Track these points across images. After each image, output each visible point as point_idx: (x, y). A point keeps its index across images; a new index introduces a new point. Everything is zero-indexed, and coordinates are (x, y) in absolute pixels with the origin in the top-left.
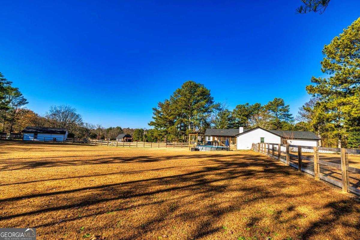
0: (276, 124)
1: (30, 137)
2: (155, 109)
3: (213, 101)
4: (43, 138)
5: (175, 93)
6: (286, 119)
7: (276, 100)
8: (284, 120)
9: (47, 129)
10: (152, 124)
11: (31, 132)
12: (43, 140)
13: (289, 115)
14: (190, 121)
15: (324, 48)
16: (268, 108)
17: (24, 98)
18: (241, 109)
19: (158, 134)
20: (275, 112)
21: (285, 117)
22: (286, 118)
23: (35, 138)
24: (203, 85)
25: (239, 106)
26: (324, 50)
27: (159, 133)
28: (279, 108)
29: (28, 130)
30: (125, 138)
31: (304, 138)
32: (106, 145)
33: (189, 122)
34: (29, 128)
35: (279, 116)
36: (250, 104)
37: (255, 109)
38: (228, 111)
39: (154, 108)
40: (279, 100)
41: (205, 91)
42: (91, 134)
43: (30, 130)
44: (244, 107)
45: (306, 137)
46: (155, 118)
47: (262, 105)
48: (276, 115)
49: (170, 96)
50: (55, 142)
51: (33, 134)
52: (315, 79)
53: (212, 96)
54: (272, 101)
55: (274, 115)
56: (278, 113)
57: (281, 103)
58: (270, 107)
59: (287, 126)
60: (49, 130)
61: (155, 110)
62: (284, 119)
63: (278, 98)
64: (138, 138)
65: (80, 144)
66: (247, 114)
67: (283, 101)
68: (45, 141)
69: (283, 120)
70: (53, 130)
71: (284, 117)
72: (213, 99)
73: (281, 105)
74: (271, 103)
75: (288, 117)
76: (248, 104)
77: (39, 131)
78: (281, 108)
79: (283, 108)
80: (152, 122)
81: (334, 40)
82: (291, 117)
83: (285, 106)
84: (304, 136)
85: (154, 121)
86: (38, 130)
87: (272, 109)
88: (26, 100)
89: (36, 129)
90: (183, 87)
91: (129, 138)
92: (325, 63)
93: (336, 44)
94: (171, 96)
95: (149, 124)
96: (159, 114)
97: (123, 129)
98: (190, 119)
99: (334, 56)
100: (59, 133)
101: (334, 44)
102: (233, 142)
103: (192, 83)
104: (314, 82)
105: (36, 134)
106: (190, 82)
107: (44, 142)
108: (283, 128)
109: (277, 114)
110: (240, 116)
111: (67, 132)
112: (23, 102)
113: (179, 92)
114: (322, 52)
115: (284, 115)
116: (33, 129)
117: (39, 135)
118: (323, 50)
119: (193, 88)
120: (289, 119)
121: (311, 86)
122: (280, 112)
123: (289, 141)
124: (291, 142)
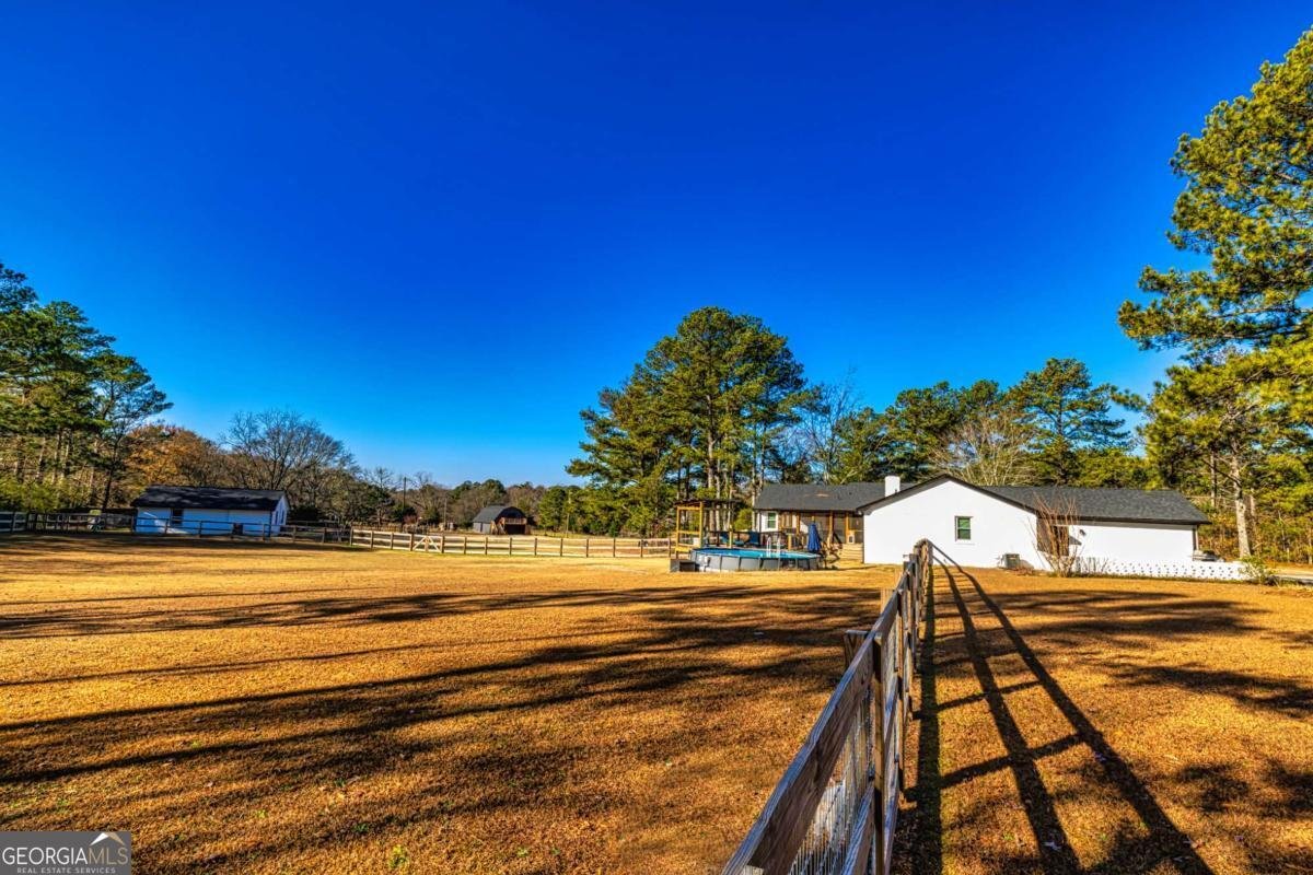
0: (1056, 460)
1: (157, 522)
2: (589, 416)
3: (802, 377)
4: (197, 525)
5: (651, 355)
6: (1100, 441)
7: (1054, 368)
8: (1091, 443)
9: (215, 494)
10: (579, 468)
11: (164, 505)
12: (197, 531)
13: (1110, 424)
14: (711, 455)
15: (1179, 150)
16: (1024, 398)
17: (158, 389)
18: (915, 405)
19: (599, 506)
20: (1052, 412)
21: (1095, 431)
22: (1099, 436)
23: (176, 523)
24: (758, 320)
25: (909, 392)
26: (1177, 155)
27: (603, 503)
28: (1069, 397)
29: (151, 499)
30: (503, 520)
31: (1139, 516)
32: (407, 546)
33: (708, 458)
34: (158, 490)
35: (1067, 430)
36: (955, 386)
37: (974, 403)
38: (873, 415)
39: (585, 410)
40: (1066, 365)
41: (765, 344)
42: (395, 508)
43: (161, 498)
44: (929, 398)
45: (1145, 513)
46: (588, 448)
47: (1003, 389)
48: (1059, 424)
49: (633, 367)
50: (238, 540)
51: (167, 513)
52: (1154, 277)
53: (797, 358)
54: (1040, 372)
55: (1048, 427)
56: (1064, 418)
57: (1073, 376)
58: (1033, 394)
59: (1099, 466)
60: (223, 496)
61: (590, 418)
62: (1089, 439)
63: (1062, 359)
64: (559, 519)
65: (321, 544)
66: (940, 424)
67: (1081, 368)
68: (201, 536)
69: (1086, 444)
70: (236, 495)
71: (1090, 434)
72: (801, 372)
73: (1075, 387)
74: (1035, 378)
75: (1107, 434)
76: (944, 386)
77: (187, 501)
78: (1074, 397)
79: (1084, 394)
80: (577, 462)
81: (1218, 111)
82: (1118, 431)
83: (1092, 388)
84: (1138, 507)
85: (585, 457)
86: (184, 497)
87: (1037, 401)
88: (163, 397)
89: (180, 495)
90: (681, 331)
91: (515, 522)
92: (1183, 209)
93: (1226, 126)
94: (638, 366)
95: (569, 471)
96: (604, 432)
97: (510, 489)
98: (710, 449)
99: (1219, 178)
100: (253, 505)
101: (1216, 127)
102: (856, 534)
103: (715, 316)
104: (1153, 290)
105: (177, 510)
106: (710, 312)
107: (198, 538)
108: (1085, 475)
109: (1059, 421)
110: (915, 432)
111: (283, 501)
112: (156, 402)
113: (668, 348)
114: (1172, 163)
115: (1092, 423)
116: (168, 493)
117: (187, 514)
118: (1175, 158)
119: (719, 331)
120: (1110, 439)
121: (1129, 304)
122: (1073, 414)
123: (1073, 530)
124: (1082, 532)
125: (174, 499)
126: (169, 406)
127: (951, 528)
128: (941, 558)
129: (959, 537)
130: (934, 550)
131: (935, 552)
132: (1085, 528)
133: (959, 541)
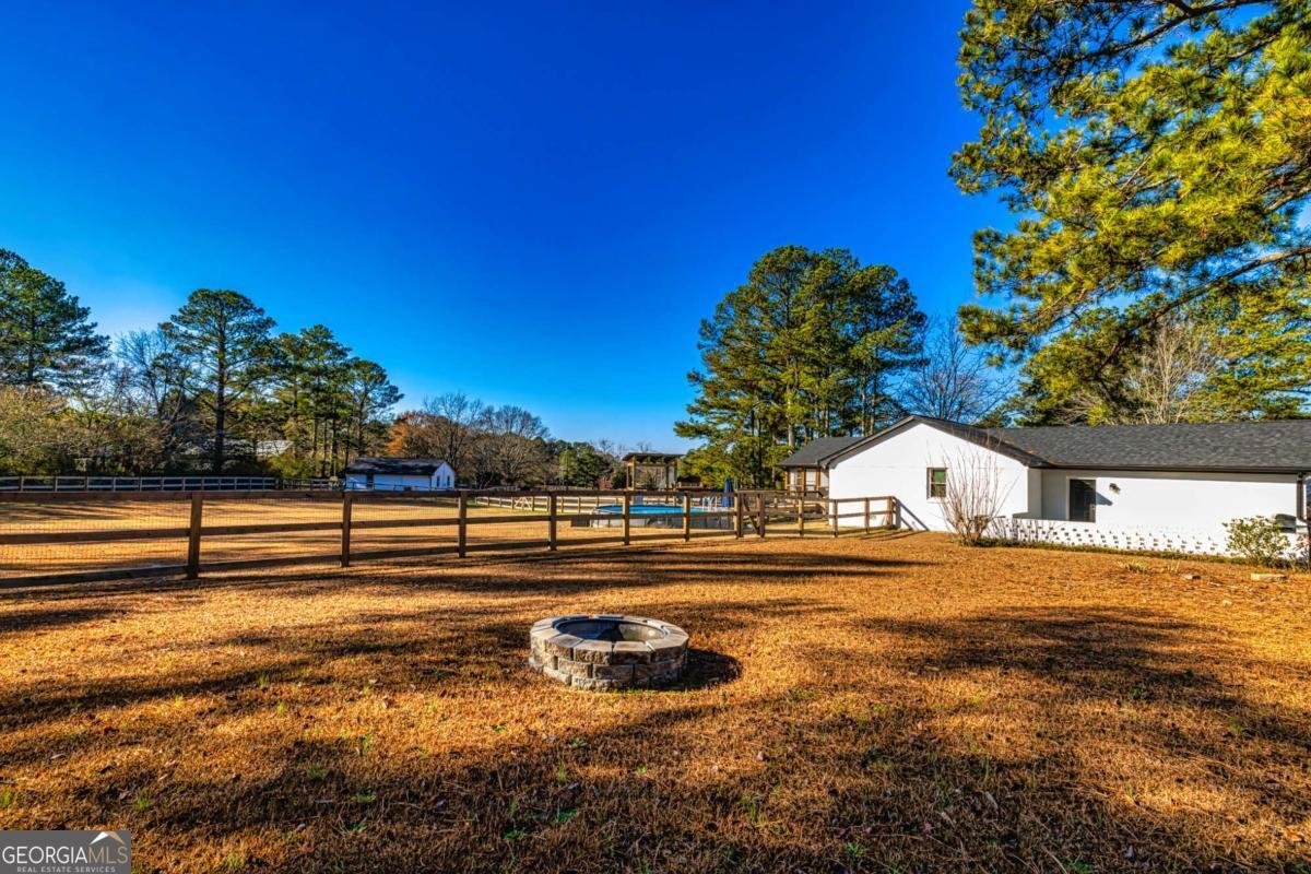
1: (358, 485)
9: (393, 463)
11: (361, 472)
23: (370, 486)
29: (355, 467)
43: (361, 466)
51: (364, 477)
60: (401, 464)
77: (377, 468)
100: (419, 471)
105: (370, 475)
111: (444, 467)
123: (1102, 485)
124: (1114, 487)
125: (369, 467)
126: (402, 396)
127: (922, 482)
128: (909, 519)
129: (933, 495)
130: (903, 511)
131: (903, 513)
132: (1118, 481)
133: (933, 499)
